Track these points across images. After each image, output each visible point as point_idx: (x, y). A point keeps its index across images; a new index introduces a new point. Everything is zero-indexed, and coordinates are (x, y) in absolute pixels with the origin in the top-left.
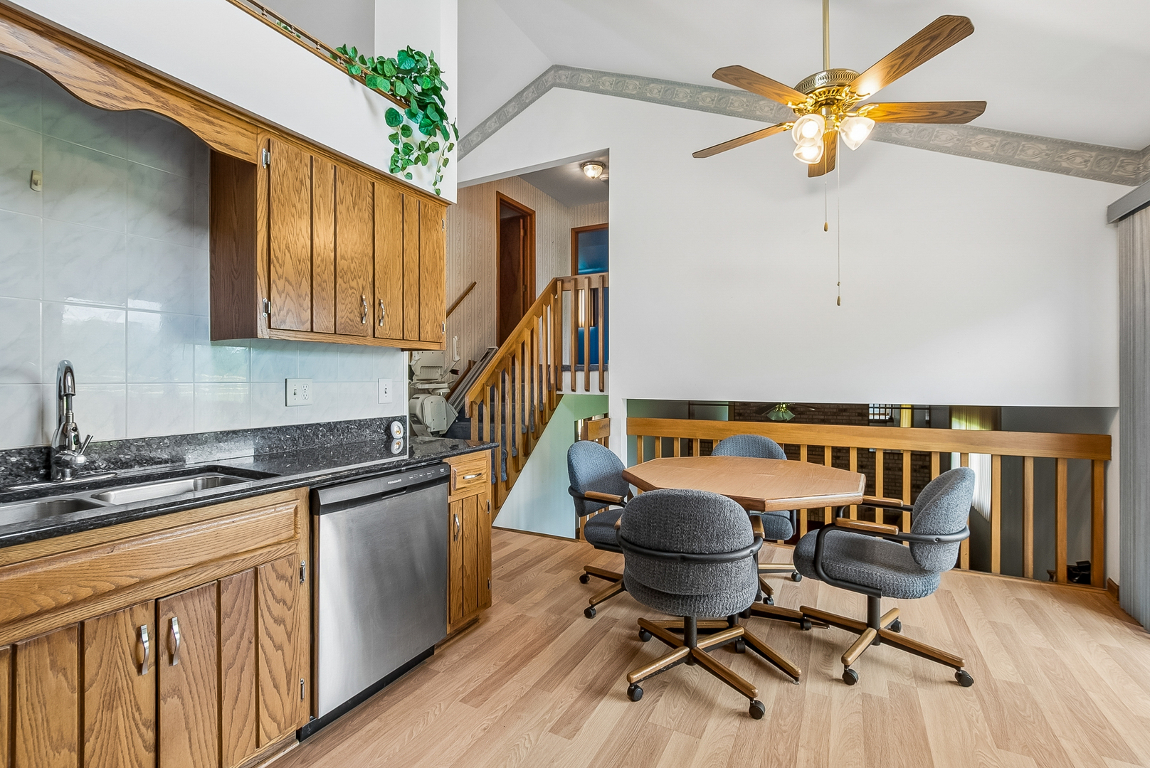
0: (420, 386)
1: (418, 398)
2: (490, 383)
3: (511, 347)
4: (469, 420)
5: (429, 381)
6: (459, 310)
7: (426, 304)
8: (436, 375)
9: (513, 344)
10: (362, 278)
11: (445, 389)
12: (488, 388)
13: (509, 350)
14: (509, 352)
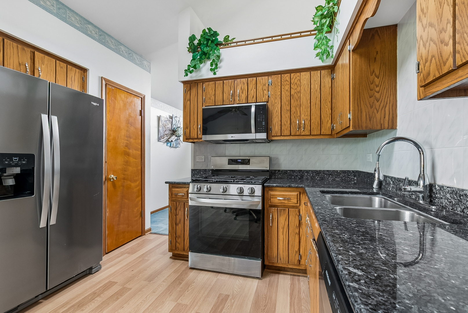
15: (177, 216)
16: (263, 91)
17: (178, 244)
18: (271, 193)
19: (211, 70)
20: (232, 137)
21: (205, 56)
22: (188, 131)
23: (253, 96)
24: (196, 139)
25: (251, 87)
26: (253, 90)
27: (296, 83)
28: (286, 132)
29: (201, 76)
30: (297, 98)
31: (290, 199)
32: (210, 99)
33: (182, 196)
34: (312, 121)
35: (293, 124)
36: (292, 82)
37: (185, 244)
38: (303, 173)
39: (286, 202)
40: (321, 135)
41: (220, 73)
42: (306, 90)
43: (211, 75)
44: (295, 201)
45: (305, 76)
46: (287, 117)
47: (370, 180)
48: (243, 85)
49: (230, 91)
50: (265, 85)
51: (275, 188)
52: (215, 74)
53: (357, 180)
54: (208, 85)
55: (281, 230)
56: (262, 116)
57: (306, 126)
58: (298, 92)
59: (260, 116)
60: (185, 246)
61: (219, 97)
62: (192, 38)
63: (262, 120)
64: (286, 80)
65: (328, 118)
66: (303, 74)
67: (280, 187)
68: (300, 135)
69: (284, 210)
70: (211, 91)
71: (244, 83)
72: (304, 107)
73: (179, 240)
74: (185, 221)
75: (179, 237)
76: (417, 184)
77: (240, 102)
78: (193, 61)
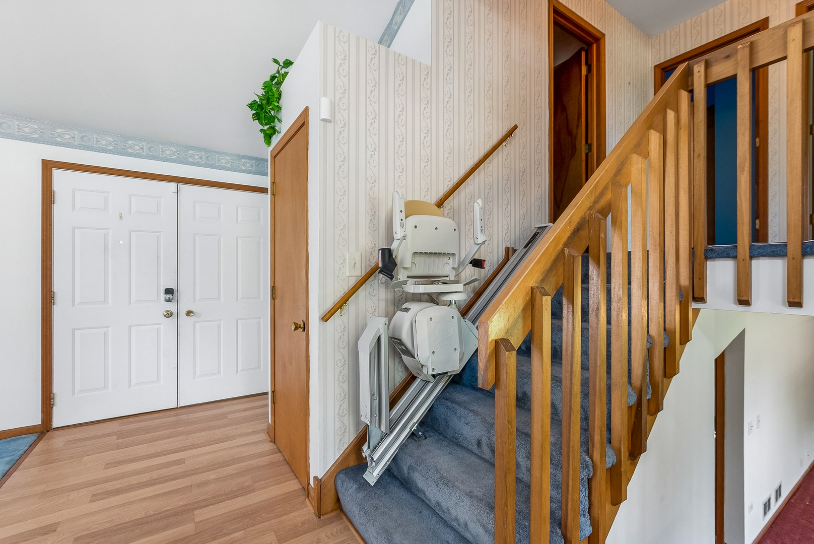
0: (412, 288)
1: (407, 310)
2: (550, 288)
3: (602, 194)
4: (490, 394)
5: (430, 279)
6: (491, 168)
8: (445, 268)
9: (606, 188)
11: (459, 294)
12: (546, 303)
13: (596, 202)
14: (599, 206)
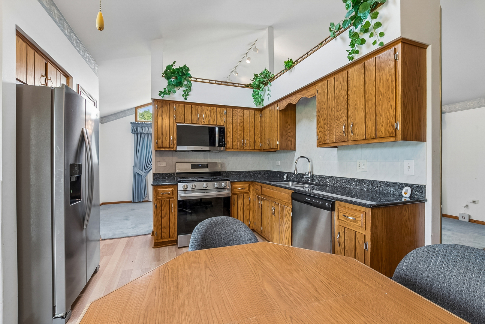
7: (381, 115)
10: (345, 116)
15: (162, 211)
16: (221, 118)
17: (164, 234)
18: (234, 186)
19: (183, 95)
20: (201, 148)
21: (179, 84)
22: (160, 141)
23: (214, 120)
24: (167, 148)
25: (213, 113)
26: (214, 116)
27: (241, 116)
28: (235, 147)
29: (173, 98)
30: (242, 125)
31: (245, 189)
32: (180, 117)
33: (167, 194)
34: (250, 141)
35: (239, 142)
36: (239, 114)
37: (170, 232)
38: (240, 173)
39: (242, 190)
40: (254, 149)
41: (190, 99)
42: (247, 121)
43: (182, 99)
44: (247, 189)
45: (246, 112)
46: (236, 137)
47: (279, 175)
48: (207, 111)
49: (197, 113)
50: (222, 114)
51: (236, 183)
52: (186, 99)
53: (269, 176)
54: (179, 106)
55: (239, 208)
56: (223, 135)
57: (247, 143)
58: (242, 122)
59: (221, 135)
60: (170, 234)
61: (188, 117)
62: (169, 67)
63: (223, 138)
64: (236, 113)
65: (258, 140)
66: (245, 111)
67: (239, 182)
68: (244, 149)
69: (241, 195)
70: (182, 111)
71: (207, 110)
72: (245, 132)
73: (164, 230)
74: (170, 213)
75: (165, 227)
76: (308, 175)
77: (205, 123)
78: (169, 86)
